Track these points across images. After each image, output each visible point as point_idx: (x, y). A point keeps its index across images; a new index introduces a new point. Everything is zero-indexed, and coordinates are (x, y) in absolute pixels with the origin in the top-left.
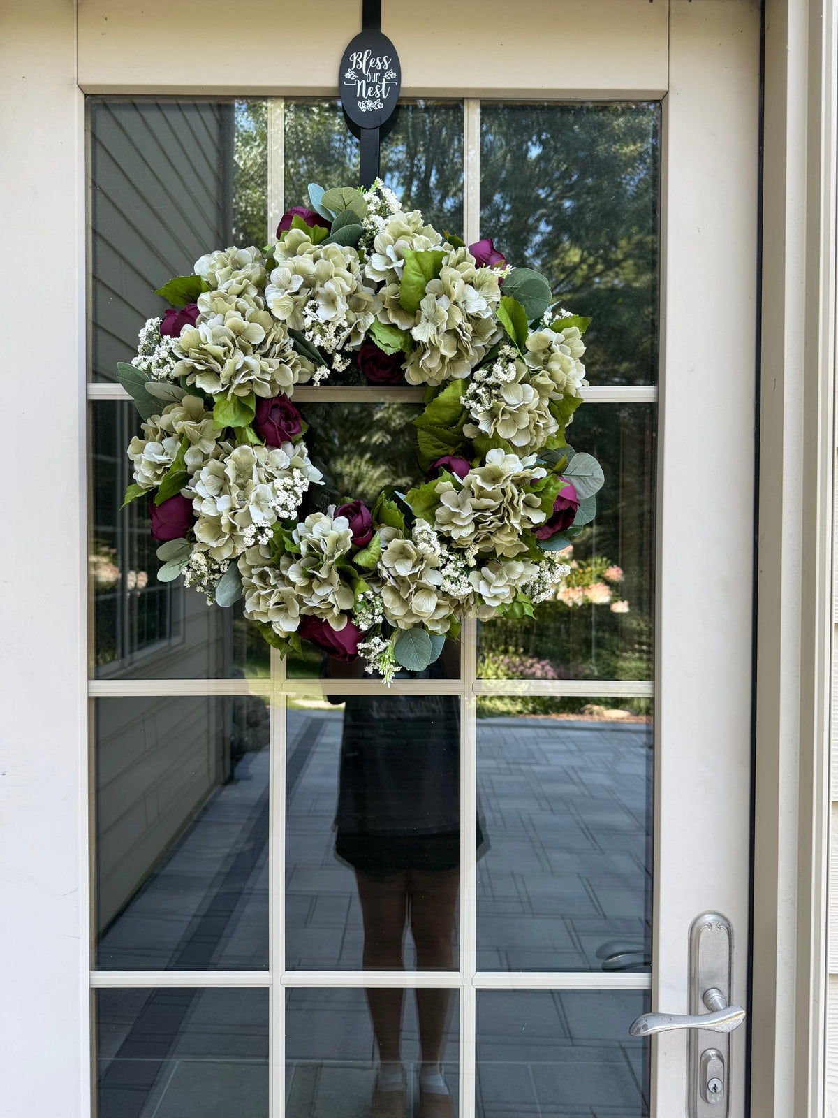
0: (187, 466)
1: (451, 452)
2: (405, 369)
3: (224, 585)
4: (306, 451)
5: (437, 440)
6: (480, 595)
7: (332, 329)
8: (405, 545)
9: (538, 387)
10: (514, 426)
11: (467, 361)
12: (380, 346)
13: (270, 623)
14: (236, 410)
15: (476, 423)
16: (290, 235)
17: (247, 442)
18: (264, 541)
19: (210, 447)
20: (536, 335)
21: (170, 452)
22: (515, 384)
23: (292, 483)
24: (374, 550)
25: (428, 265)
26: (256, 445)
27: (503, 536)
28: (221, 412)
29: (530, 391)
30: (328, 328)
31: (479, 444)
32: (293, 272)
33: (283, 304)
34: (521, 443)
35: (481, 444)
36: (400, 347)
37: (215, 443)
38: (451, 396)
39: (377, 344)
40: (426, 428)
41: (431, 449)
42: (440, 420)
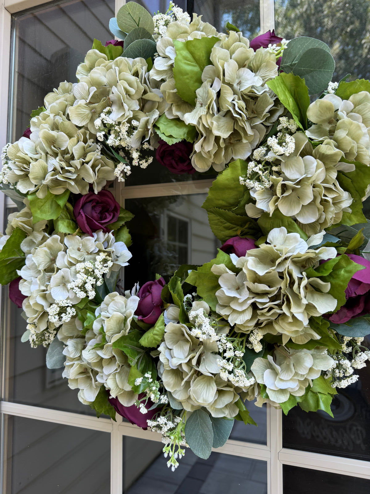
0: (24, 253)
1: (239, 233)
2: (192, 158)
3: (53, 350)
5: (225, 221)
6: (265, 387)
7: (124, 129)
8: (182, 329)
9: (323, 158)
10: (299, 203)
11: (244, 141)
13: (77, 390)
14: (53, 205)
15: (254, 202)
16: (88, 56)
17: (57, 232)
18: (66, 318)
19: (39, 237)
20: (318, 104)
22: (295, 158)
23: (93, 266)
24: (158, 331)
25: (201, 54)
26: (69, 234)
28: (39, 208)
29: (313, 163)
30: (120, 128)
31: (262, 223)
32: (90, 86)
33: (79, 112)
34: (308, 220)
35: (266, 224)
36: (183, 137)
37: (43, 235)
38: (231, 177)
39: (161, 136)
40: (214, 211)
41: (221, 231)
42: (224, 202)
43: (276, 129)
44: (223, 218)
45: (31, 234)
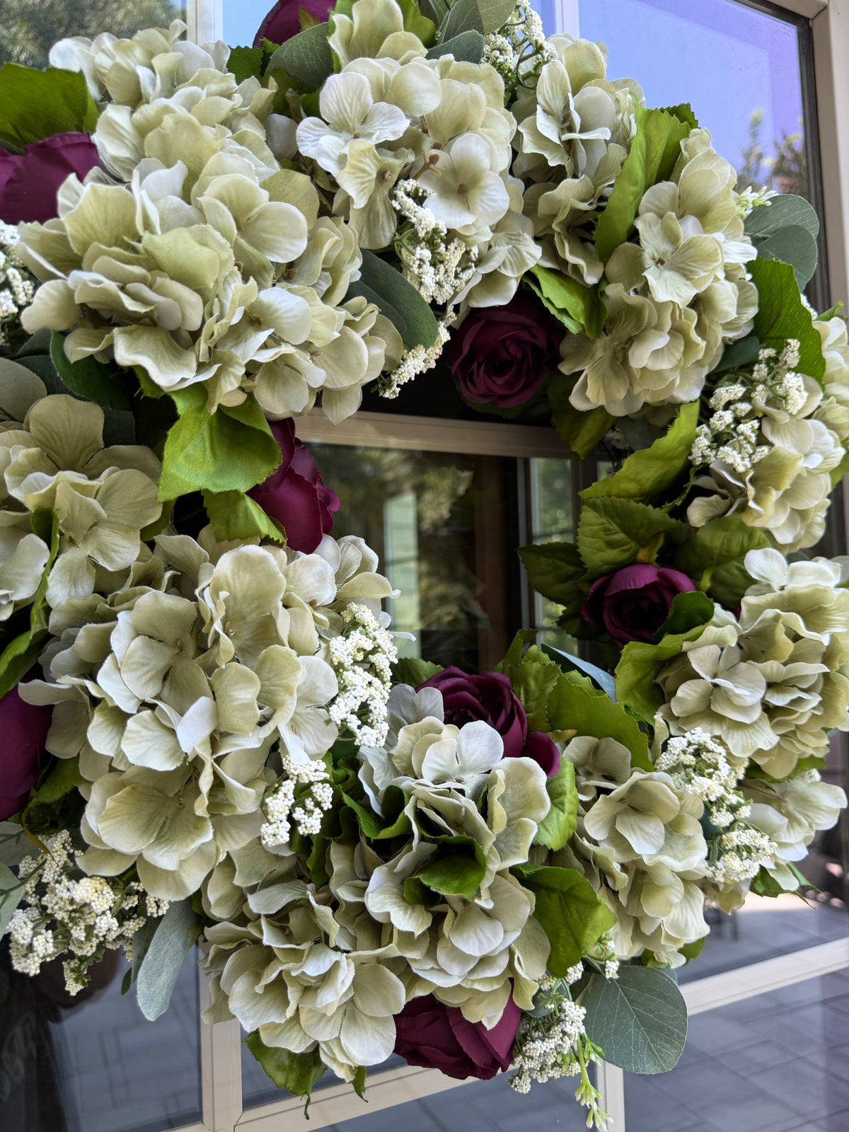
0: (49, 611)
1: (644, 555)
2: (577, 375)
4: (374, 557)
5: (617, 529)
10: (782, 504)
13: (316, 1047)
14: (216, 445)
17: (251, 534)
18: (311, 822)
19: (124, 552)
22: (794, 420)
23: (369, 646)
27: (811, 737)
28: (183, 448)
31: (705, 538)
32: (381, 97)
33: (361, 165)
34: (784, 537)
35: (713, 540)
36: (582, 322)
37: (139, 542)
38: (681, 435)
39: (546, 304)
40: (604, 505)
41: (599, 550)
42: (638, 487)
44: (618, 521)
45: (85, 539)
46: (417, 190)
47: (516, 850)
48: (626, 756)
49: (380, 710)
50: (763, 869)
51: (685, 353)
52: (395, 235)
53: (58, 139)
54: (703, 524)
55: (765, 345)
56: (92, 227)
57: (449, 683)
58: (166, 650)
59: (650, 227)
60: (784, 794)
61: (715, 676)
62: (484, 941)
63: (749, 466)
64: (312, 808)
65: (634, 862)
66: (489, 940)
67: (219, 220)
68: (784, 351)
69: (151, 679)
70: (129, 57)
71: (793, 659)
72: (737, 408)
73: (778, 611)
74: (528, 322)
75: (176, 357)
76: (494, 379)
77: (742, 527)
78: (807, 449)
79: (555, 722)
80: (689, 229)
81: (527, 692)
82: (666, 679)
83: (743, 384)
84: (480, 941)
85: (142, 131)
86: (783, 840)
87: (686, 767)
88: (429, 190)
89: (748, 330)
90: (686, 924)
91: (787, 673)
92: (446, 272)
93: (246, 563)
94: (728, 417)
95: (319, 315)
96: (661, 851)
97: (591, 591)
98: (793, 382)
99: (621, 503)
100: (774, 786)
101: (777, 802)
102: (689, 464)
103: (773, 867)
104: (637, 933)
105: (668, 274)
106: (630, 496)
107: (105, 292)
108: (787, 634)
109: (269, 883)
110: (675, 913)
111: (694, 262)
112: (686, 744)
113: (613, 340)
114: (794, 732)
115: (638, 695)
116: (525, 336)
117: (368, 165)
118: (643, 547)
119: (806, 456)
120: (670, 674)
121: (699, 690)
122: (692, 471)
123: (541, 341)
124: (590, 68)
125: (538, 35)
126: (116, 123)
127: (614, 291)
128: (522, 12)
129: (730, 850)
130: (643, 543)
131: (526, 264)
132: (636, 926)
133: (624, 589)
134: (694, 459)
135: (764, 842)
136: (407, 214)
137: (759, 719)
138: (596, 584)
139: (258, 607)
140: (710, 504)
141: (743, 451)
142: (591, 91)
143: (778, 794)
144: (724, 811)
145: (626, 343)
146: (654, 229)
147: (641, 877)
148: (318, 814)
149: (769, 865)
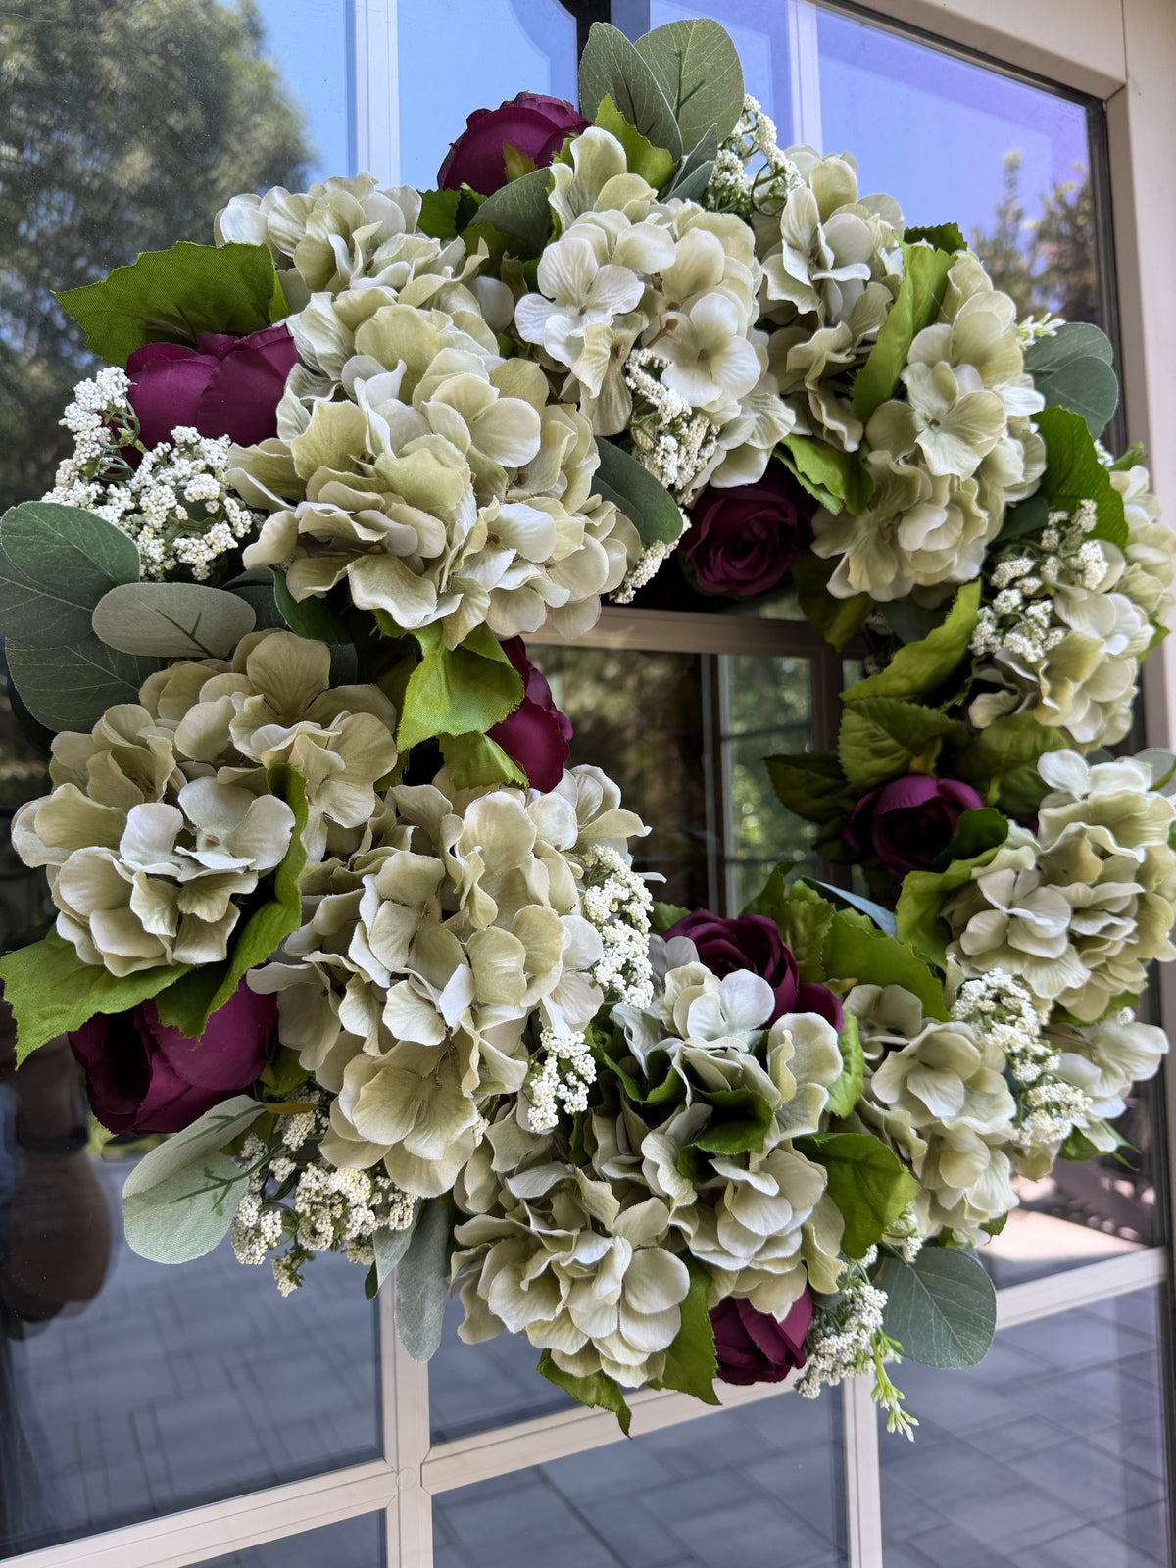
4: (616, 790)
5: (885, 734)
7: (695, 434)
8: (945, 1037)
12: (810, 489)
16: (584, 144)
17: (495, 779)
19: (359, 807)
21: (221, 833)
23: (624, 894)
27: (1125, 970)
28: (421, 689)
31: (995, 742)
32: (601, 259)
33: (596, 347)
34: (1084, 734)
35: (1000, 742)
36: (842, 496)
37: (373, 794)
38: (960, 622)
39: (802, 482)
40: (870, 706)
41: (864, 760)
42: (910, 684)
43: (1047, 520)
44: (887, 725)
45: (318, 794)
46: (652, 361)
47: (802, 1118)
48: (917, 1006)
49: (644, 967)
50: (1075, 1129)
51: (966, 529)
52: (630, 418)
53: (258, 338)
54: (988, 724)
55: (1054, 507)
56: (316, 448)
57: (701, 929)
58: (411, 914)
59: (919, 379)
60: (1095, 1039)
61: (1011, 905)
62: (771, 1219)
63: (1042, 654)
64: (575, 1083)
65: (930, 1127)
66: (776, 1218)
67: (449, 427)
68: (1078, 514)
69: (399, 949)
70: (319, 226)
71: (1103, 879)
72: (1024, 586)
73: (1082, 824)
74: (779, 499)
75: (412, 587)
76: (733, 562)
77: (1034, 726)
78: (1109, 630)
79: (830, 969)
80: (965, 382)
81: (794, 937)
82: (952, 912)
83: (1031, 556)
84: (766, 1220)
85: (351, 323)
86: (1097, 1093)
87: (983, 1014)
88: (666, 360)
89: (1034, 490)
90: (992, 1195)
91: (1095, 897)
92: (688, 452)
93: (493, 812)
94: (1015, 597)
95: (565, 529)
96: (962, 1112)
97: (857, 810)
98: (1092, 553)
99: (890, 704)
100: (1082, 1031)
101: (1087, 1050)
102: (970, 655)
103: (1086, 1126)
104: (936, 1210)
105: (944, 438)
106: (900, 695)
107: (335, 521)
108: (1095, 851)
109: (525, 1166)
110: (980, 1183)
111: (975, 422)
112: (984, 989)
113: (878, 516)
114: (1105, 967)
115: (921, 933)
116: (772, 514)
117: (603, 345)
118: (917, 754)
119: (1108, 637)
120: (957, 907)
121: (993, 922)
122: (974, 661)
123: (792, 520)
124: (841, 189)
125: (778, 156)
126: (319, 314)
127: (878, 458)
128: (752, 117)
129: (1037, 1108)
130: (916, 749)
131: (778, 432)
132: (933, 1198)
133: (897, 807)
134: (976, 648)
135: (1077, 1096)
136: (644, 393)
137: (1067, 952)
138: (863, 801)
139: (508, 860)
140: (997, 701)
141: (1034, 636)
142: (843, 218)
143: (1087, 1040)
144: (1028, 1063)
145: (894, 518)
146: (924, 382)
147: (940, 1144)
148: (583, 1090)
149: (1082, 1124)
